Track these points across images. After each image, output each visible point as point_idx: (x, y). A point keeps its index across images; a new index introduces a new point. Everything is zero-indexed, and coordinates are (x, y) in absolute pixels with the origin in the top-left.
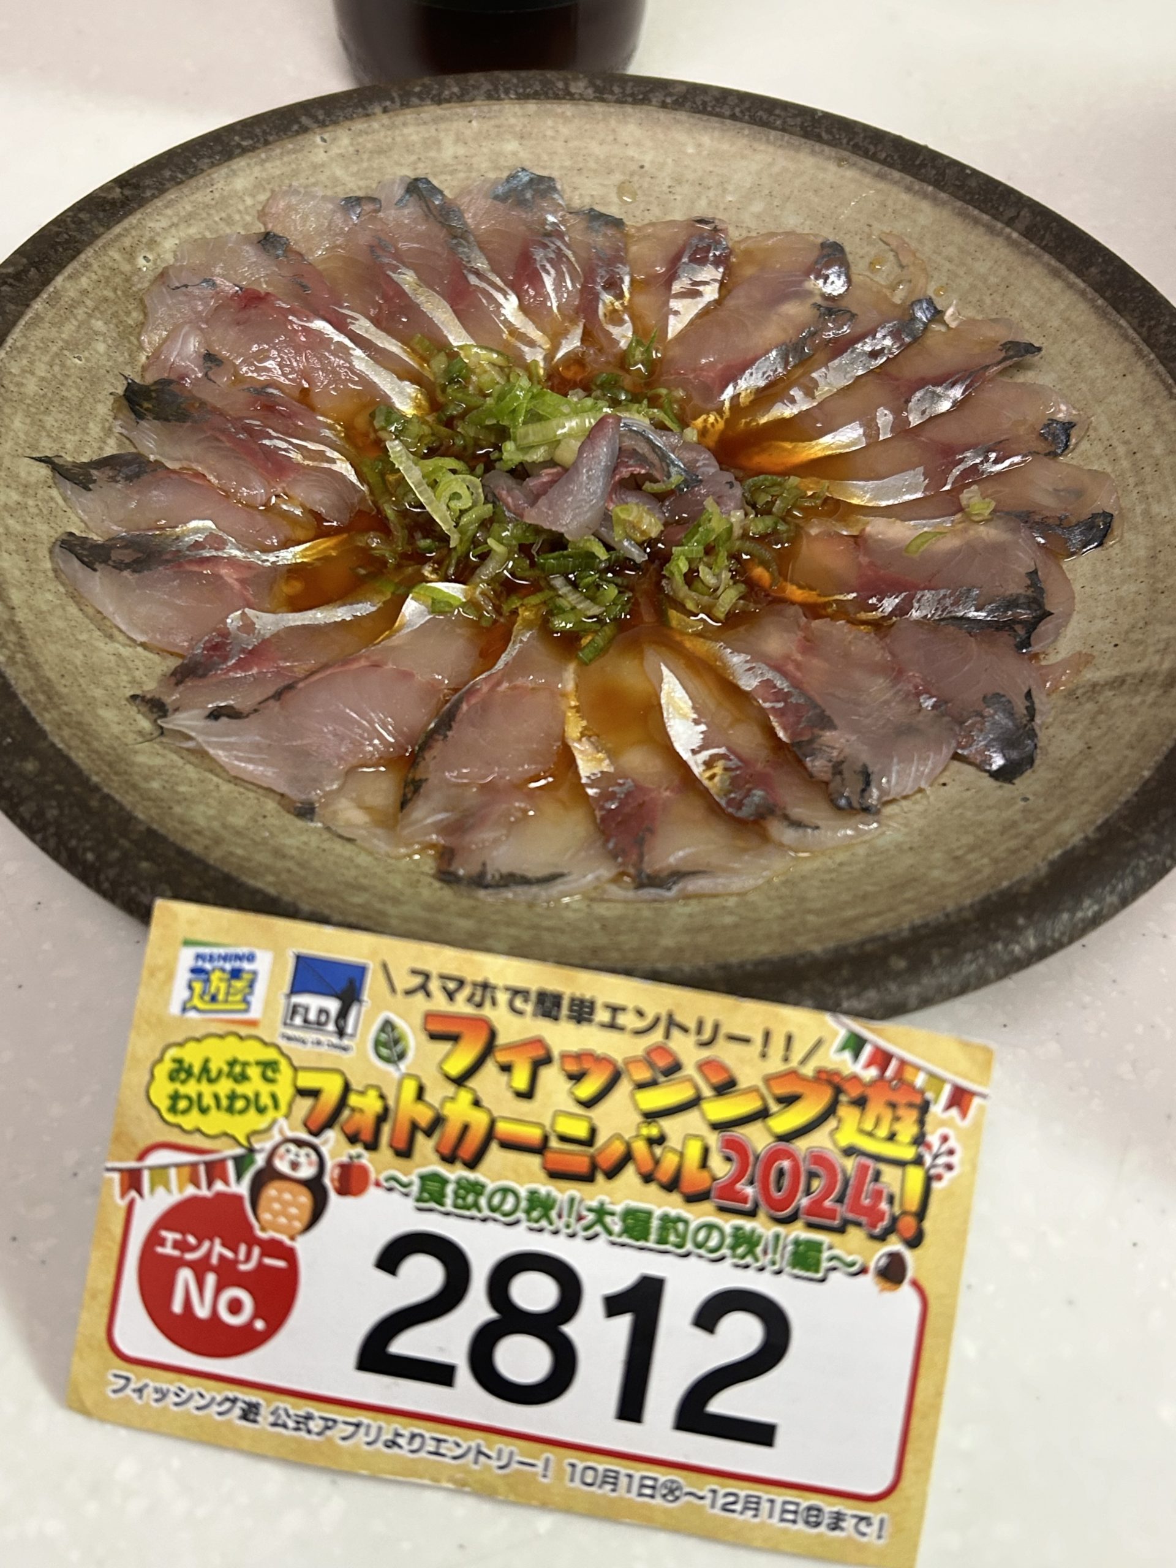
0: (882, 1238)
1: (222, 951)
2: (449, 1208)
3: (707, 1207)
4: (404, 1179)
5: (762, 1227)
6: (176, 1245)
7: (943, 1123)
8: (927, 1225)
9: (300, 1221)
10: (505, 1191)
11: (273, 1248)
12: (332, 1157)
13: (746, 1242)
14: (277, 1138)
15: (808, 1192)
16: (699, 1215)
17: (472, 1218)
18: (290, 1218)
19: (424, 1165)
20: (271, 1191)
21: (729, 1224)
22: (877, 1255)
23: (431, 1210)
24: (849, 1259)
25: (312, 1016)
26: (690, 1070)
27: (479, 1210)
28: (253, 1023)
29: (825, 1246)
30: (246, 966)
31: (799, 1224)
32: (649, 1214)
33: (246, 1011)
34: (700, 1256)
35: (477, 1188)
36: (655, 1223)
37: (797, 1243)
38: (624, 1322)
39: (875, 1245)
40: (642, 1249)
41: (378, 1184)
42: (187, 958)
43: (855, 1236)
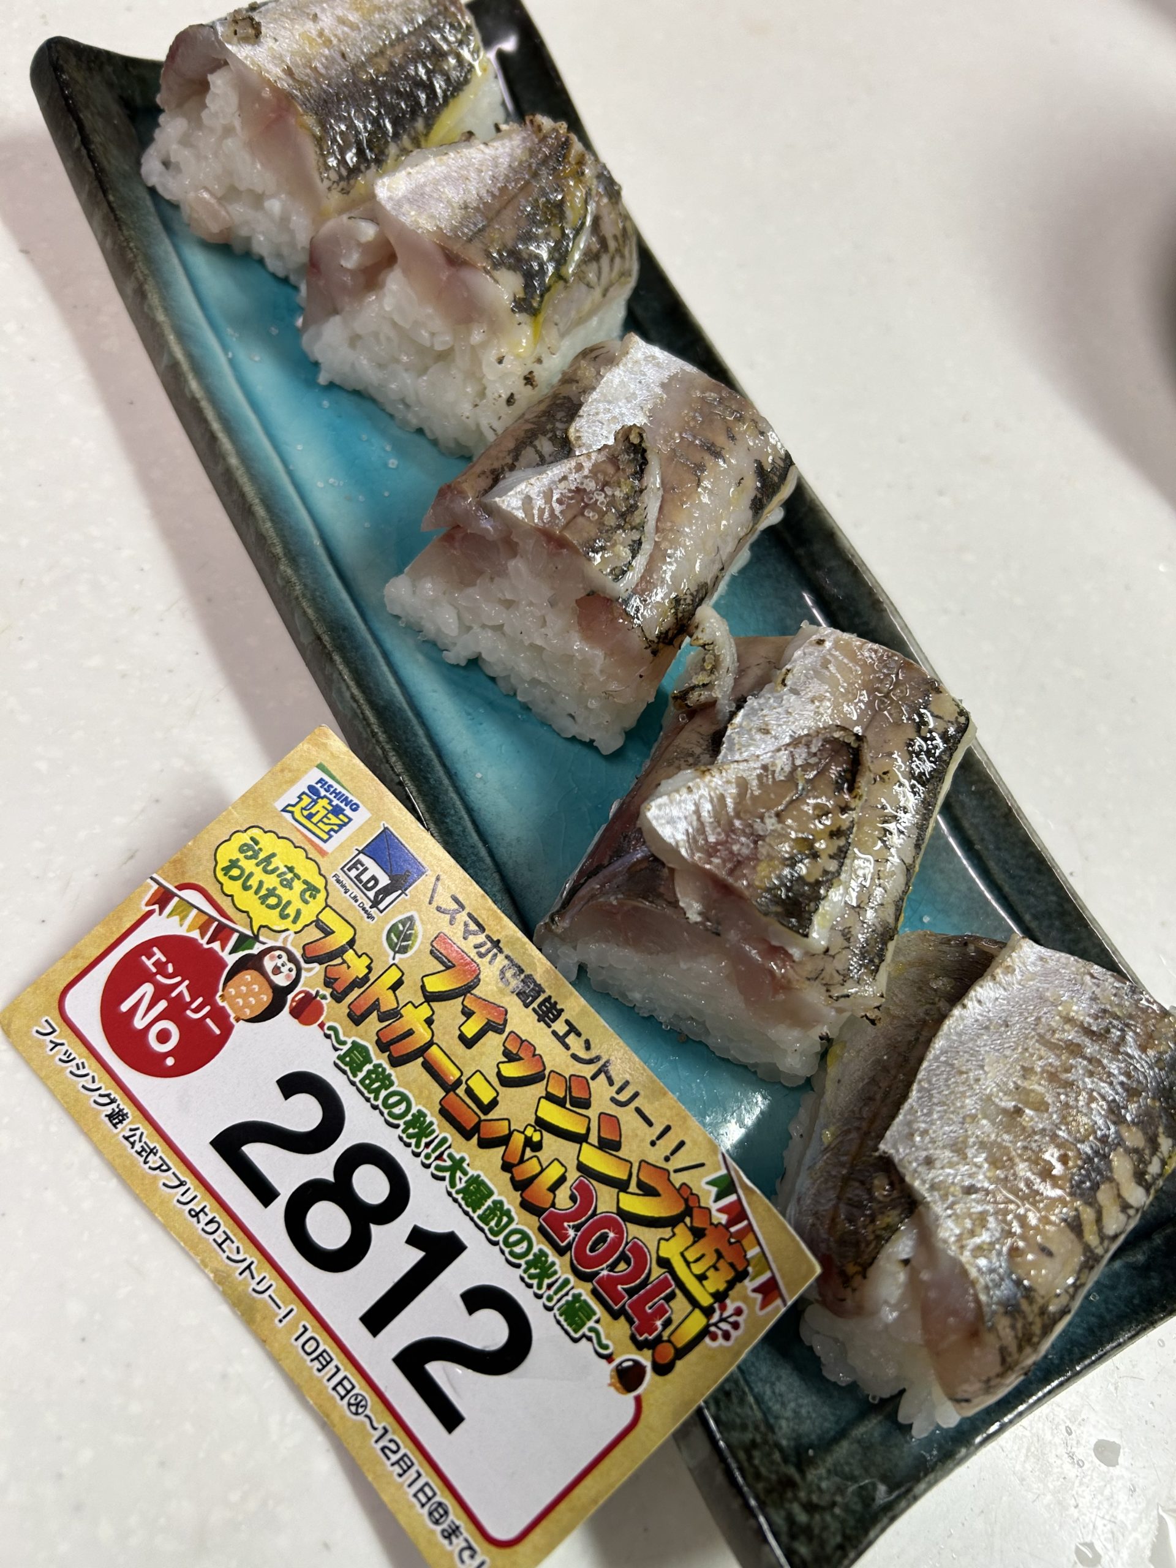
0: (640, 1346)
1: (339, 789)
2: (357, 1080)
3: (534, 1221)
4: (342, 1038)
5: (561, 1266)
6: (157, 964)
7: (745, 1299)
8: (679, 1364)
9: (252, 1012)
10: (404, 1098)
11: (220, 1016)
12: (305, 985)
13: (540, 1268)
14: (279, 944)
15: (612, 1267)
16: (524, 1222)
17: (368, 1100)
18: (247, 1004)
19: (361, 1037)
20: (248, 976)
21: (539, 1245)
22: (628, 1355)
23: (344, 1072)
24: (605, 1341)
25: (365, 877)
26: (593, 1113)
27: (376, 1099)
28: (323, 853)
29: (595, 1318)
30: (348, 811)
31: (589, 1286)
32: (491, 1193)
33: (325, 841)
34: (502, 1252)
35: (387, 1081)
36: (489, 1202)
37: (577, 1297)
38: (416, 1255)
39: (633, 1347)
40: (466, 1213)
41: (321, 1026)
42: (313, 776)
43: (622, 1328)
